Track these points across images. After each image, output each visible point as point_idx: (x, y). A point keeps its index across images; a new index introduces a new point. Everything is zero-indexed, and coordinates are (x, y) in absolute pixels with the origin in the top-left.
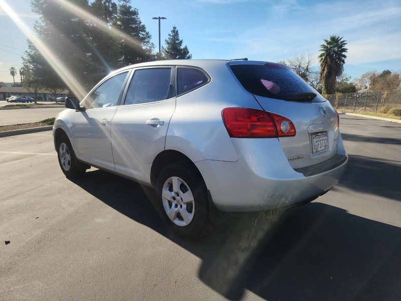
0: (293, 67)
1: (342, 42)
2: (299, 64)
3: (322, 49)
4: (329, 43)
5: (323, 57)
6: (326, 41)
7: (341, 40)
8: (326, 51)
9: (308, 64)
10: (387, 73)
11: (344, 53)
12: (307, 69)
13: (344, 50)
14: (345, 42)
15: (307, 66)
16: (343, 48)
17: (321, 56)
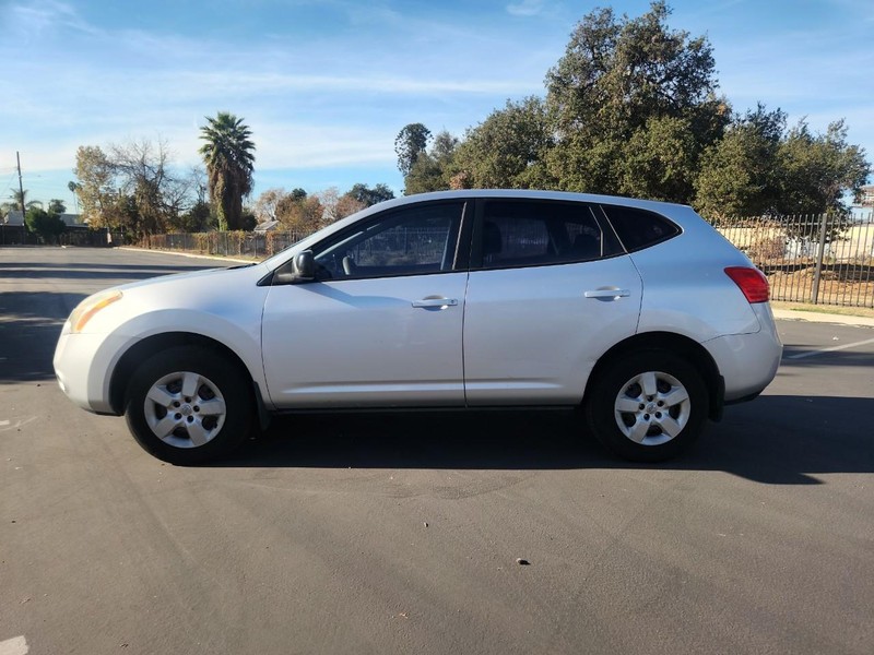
0: (124, 163)
1: (240, 128)
2: (139, 159)
3: (206, 135)
4: (218, 126)
5: (212, 153)
6: (211, 121)
7: (240, 125)
8: (215, 141)
9: (162, 160)
10: (299, 195)
11: (249, 151)
12: (161, 173)
13: (249, 145)
14: (247, 130)
15: (161, 166)
16: (246, 139)
17: (205, 150)
